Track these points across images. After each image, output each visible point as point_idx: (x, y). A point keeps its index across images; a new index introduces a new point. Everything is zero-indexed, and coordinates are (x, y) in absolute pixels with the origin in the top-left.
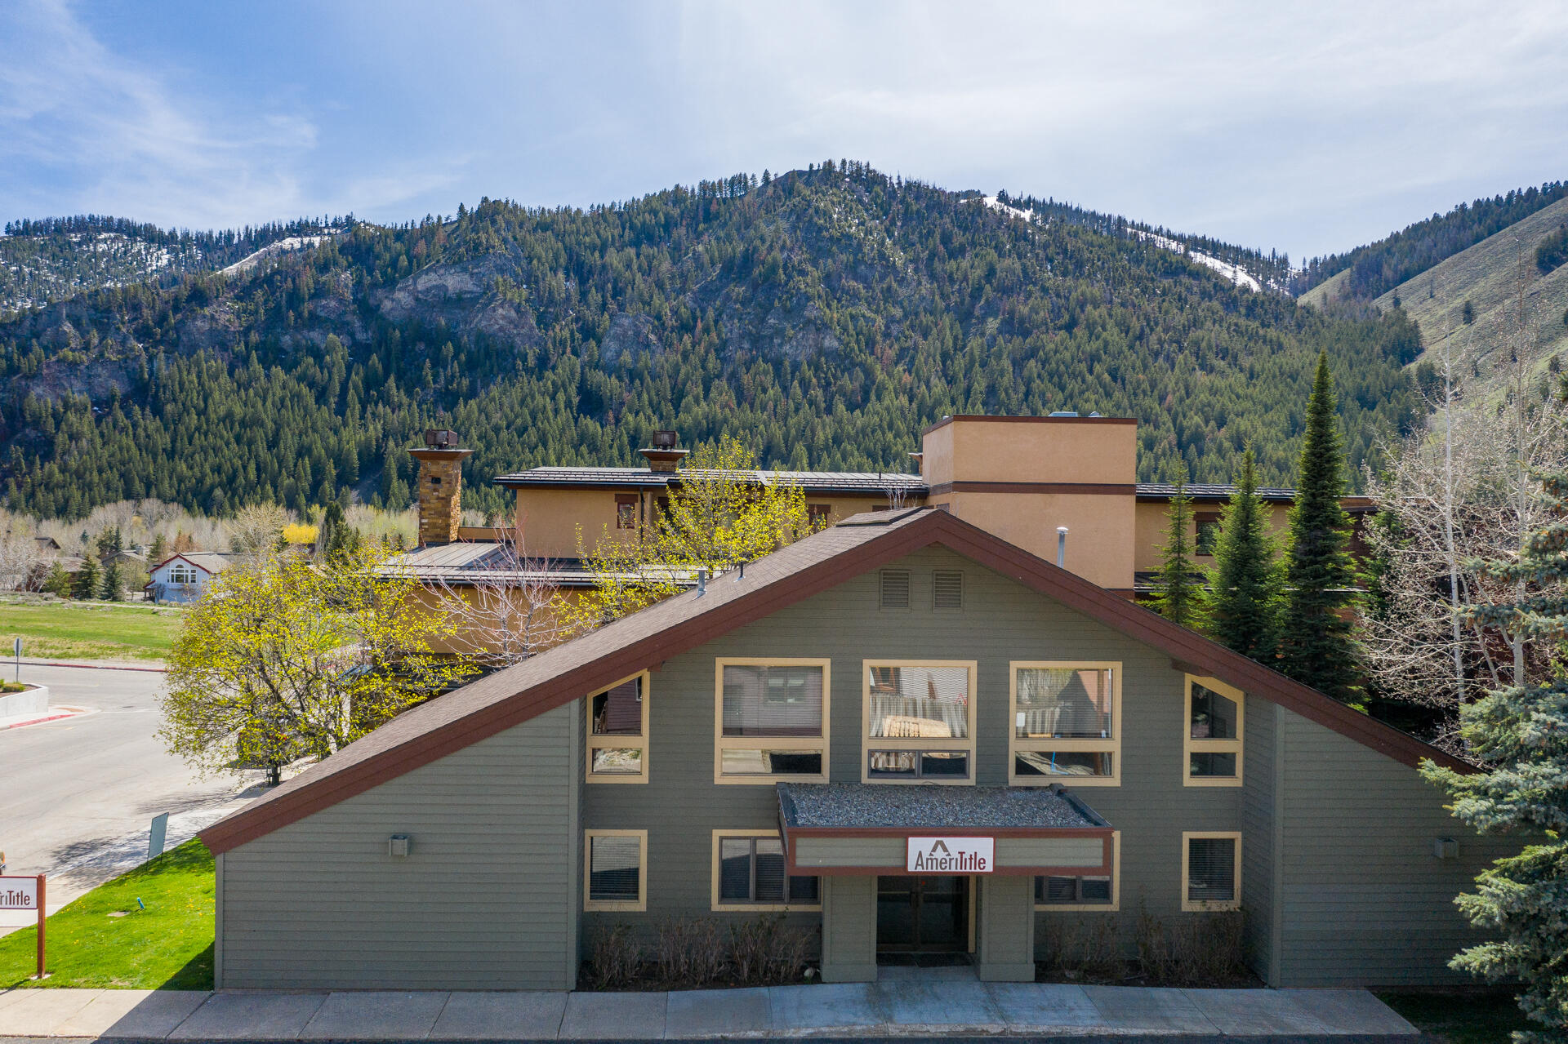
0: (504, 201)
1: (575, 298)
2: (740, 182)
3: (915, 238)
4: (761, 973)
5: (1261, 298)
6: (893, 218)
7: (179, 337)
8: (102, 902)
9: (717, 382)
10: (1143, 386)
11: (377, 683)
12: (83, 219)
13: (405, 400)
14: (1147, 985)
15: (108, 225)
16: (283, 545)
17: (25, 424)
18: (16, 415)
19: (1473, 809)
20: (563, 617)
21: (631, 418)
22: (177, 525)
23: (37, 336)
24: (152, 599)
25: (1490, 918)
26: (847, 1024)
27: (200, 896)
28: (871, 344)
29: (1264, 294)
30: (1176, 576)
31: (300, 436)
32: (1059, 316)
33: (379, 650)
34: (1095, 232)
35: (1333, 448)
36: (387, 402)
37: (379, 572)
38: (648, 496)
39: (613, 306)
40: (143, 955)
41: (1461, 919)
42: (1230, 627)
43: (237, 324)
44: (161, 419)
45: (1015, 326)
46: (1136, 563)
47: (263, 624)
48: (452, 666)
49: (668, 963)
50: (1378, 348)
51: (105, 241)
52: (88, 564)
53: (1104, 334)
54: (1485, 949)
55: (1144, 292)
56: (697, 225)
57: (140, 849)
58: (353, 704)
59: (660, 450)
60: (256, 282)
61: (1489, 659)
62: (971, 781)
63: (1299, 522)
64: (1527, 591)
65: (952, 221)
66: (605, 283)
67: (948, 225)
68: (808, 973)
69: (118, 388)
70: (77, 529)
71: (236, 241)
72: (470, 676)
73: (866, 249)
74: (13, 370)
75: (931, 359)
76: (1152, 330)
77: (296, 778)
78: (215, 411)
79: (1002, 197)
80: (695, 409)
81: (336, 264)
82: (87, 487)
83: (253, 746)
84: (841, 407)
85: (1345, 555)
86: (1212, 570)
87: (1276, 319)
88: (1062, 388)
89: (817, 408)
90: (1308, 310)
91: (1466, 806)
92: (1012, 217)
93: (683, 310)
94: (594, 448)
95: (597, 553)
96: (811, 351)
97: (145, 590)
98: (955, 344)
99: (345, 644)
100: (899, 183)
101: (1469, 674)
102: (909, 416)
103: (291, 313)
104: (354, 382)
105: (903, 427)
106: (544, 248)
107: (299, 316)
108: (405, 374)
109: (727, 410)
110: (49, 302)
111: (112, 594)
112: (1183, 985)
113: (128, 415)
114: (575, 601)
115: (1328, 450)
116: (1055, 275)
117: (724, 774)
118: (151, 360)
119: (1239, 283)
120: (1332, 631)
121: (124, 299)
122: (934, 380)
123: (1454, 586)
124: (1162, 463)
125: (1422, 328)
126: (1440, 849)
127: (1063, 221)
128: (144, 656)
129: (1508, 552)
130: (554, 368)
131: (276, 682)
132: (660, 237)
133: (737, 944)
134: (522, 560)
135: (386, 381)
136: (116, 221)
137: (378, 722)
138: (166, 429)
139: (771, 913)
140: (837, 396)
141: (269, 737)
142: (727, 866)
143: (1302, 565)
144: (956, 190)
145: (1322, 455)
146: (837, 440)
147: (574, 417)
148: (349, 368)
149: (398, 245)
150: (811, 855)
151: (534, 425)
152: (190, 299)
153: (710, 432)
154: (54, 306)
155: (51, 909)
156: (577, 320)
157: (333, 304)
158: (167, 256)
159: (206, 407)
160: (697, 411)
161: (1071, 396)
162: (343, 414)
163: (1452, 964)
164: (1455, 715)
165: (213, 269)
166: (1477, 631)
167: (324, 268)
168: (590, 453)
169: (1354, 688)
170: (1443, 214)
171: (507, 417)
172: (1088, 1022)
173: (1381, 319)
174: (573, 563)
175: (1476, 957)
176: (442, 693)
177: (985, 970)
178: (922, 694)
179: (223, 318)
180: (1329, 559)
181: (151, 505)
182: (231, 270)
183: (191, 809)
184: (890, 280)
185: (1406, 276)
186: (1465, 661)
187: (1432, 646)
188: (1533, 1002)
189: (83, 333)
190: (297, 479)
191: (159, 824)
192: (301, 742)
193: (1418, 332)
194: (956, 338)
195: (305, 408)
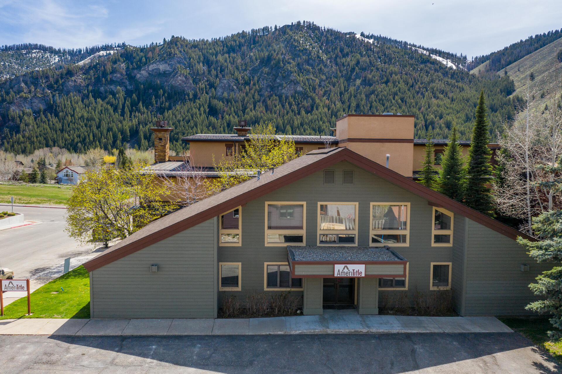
0: (180, 37)
1: (206, 73)
2: (266, 30)
3: (330, 50)
4: (282, 312)
5: (457, 71)
6: (322, 42)
7: (63, 88)
8: (49, 289)
9: (258, 103)
10: (413, 104)
11: (142, 212)
12: (27, 45)
13: (146, 111)
14: (418, 315)
15: (36, 47)
16: (104, 163)
17: (9, 120)
18: (5, 117)
19: (537, 254)
20: (208, 188)
21: (227, 117)
22: (65, 156)
23: (12, 88)
24: (58, 183)
25: (541, 292)
26: (313, 329)
27: (83, 286)
28: (314, 89)
29: (458, 70)
30: (427, 172)
31: (108, 124)
32: (382, 79)
33: (142, 200)
34: (396, 47)
35: (485, 126)
36: (139, 111)
37: (142, 172)
38: (237, 144)
39: (220, 76)
40: (64, 307)
41: (531, 292)
42: (446, 190)
43: (84, 83)
44: (58, 118)
45: (367, 82)
46: (413, 167)
47: (101, 191)
48: (169, 205)
49: (249, 309)
50: (498, 90)
51: (35, 53)
52: (34, 170)
53: (399, 85)
54: (538, 303)
55: (414, 69)
56: (251, 46)
57: (60, 270)
58: (134, 219)
59: (241, 128)
60: (90, 68)
61: (540, 201)
62: (356, 245)
63: (472, 153)
64: (554, 177)
65: (344, 44)
66: (217, 67)
67: (342, 45)
68: (298, 312)
69: (42, 107)
70: (29, 158)
71: (82, 52)
72: (175, 209)
73: (312, 54)
74: (4, 100)
75: (336, 95)
76: (416, 83)
77: (115, 246)
78: (77, 115)
79: (362, 34)
80: (251, 113)
81: (119, 61)
82: (32, 143)
83: (99, 234)
84: (303, 112)
85: (489, 164)
86: (441, 170)
87: (462, 79)
88: (384, 105)
89: (295, 113)
90: (473, 76)
91: (534, 253)
92: (366, 42)
93: (246, 77)
94: (214, 128)
95: (220, 165)
96: (293, 92)
97: (55, 180)
98: (345, 89)
99: (129, 198)
100: (325, 29)
101: (532, 207)
102: (328, 116)
103: (103, 79)
104: (127, 104)
105: (326, 120)
106: (195, 54)
107: (106, 80)
108: (145, 101)
109: (262, 113)
110: (16, 75)
111: (43, 181)
112: (430, 316)
113: (46, 116)
114: (212, 182)
115: (483, 126)
116: (381, 63)
117: (268, 243)
118: (53, 96)
119: (448, 66)
120: (483, 192)
121: (43, 74)
122: (337, 102)
123: (528, 175)
124: (419, 132)
125: (515, 82)
126: (523, 268)
127: (384, 43)
128: (57, 203)
129: (548, 163)
130: (199, 99)
131: (106, 212)
132: (237, 50)
133: (274, 302)
134: (193, 167)
135: (139, 103)
136: (38, 46)
137: (143, 225)
138: (60, 122)
139: (285, 291)
140: (302, 108)
141: (104, 231)
142: (269, 275)
143: (473, 168)
144: (345, 32)
145: (481, 128)
146: (302, 124)
147: (207, 116)
148: (125, 99)
149: (142, 54)
150: (300, 271)
151: (192, 119)
152: (66, 74)
153: (255, 122)
154: (18, 77)
155: (31, 291)
156: (207, 81)
157: (119, 75)
158: (58, 58)
159: (74, 113)
160: (251, 114)
161: (387, 108)
162: (123, 116)
163: (526, 308)
164: (527, 221)
165: (75, 63)
166: (536, 191)
167: (115, 62)
168: (213, 129)
169: (490, 212)
170: (524, 40)
171: (182, 117)
172: (398, 328)
173: (500, 79)
174: (211, 169)
175: (535, 306)
176: (165, 215)
177: (361, 310)
178: (335, 215)
179: (79, 81)
180: (483, 166)
181: (56, 149)
182: (81, 63)
183: (77, 256)
184: (321, 65)
185: (510, 63)
186: (531, 202)
187: (519, 197)
188: (555, 321)
189: (28, 87)
190: (108, 140)
191: (67, 262)
192: (115, 233)
193: (514, 84)
194: (345, 87)
195: (110, 114)
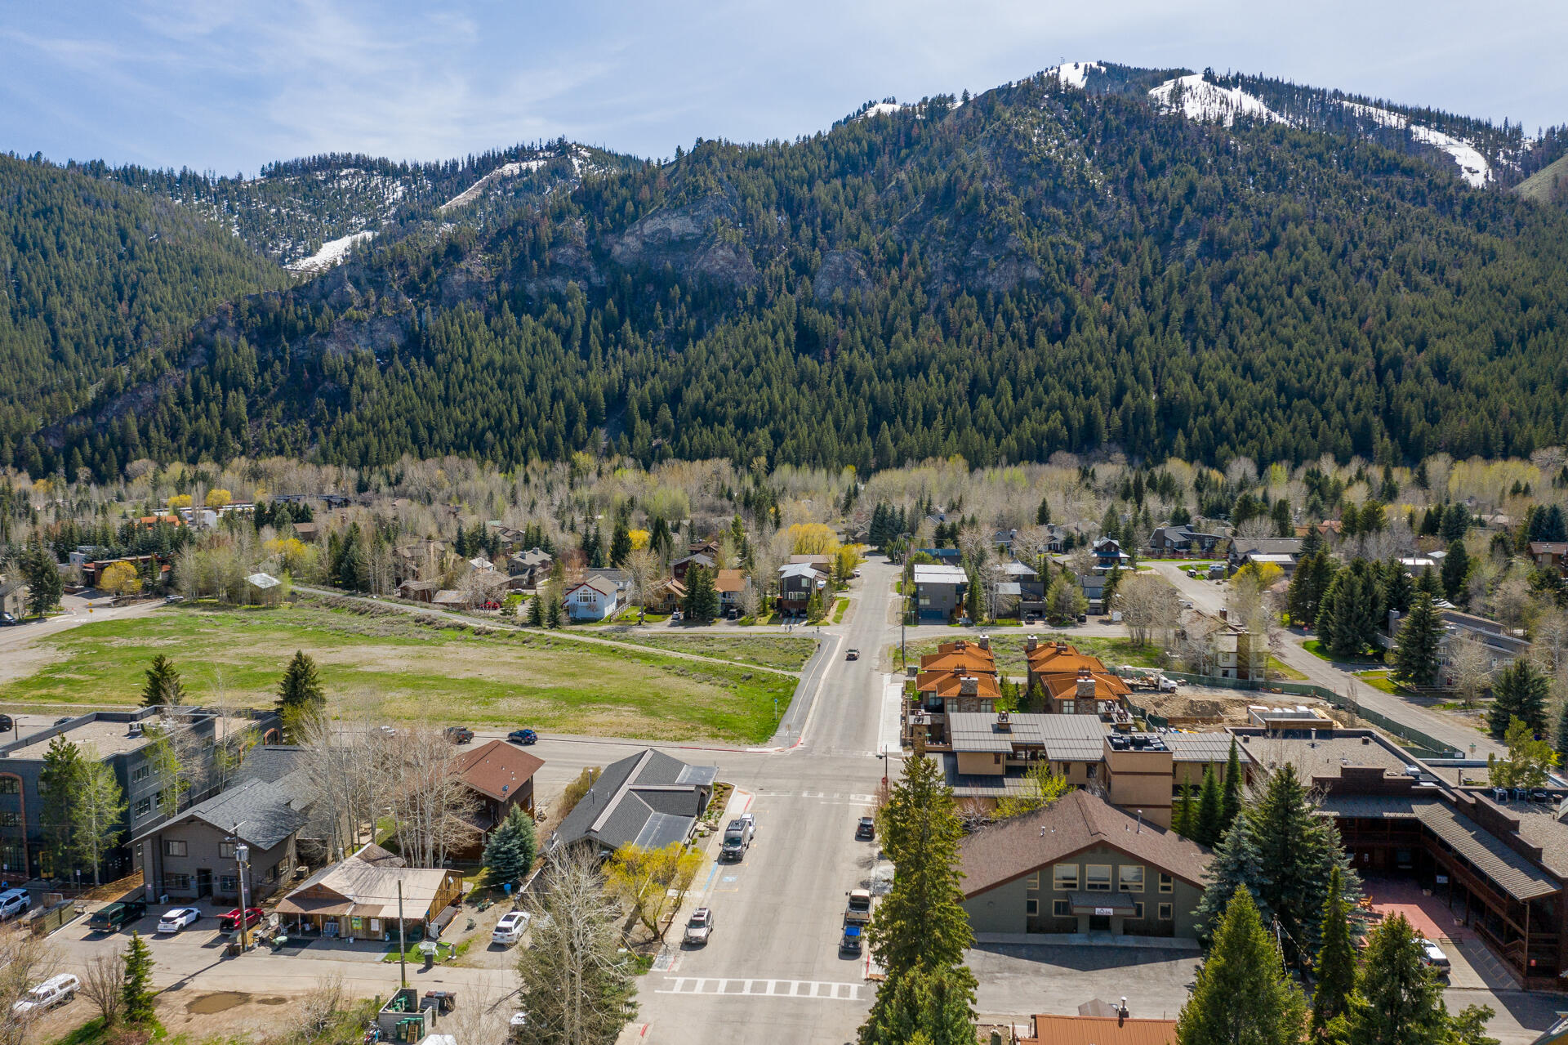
0: (717, 140)
1: (786, 235)
2: (940, 103)
3: (1114, 156)
4: (1064, 930)
6: (1093, 136)
7: (441, 291)
9: (924, 316)
10: (1343, 308)
12: (326, 157)
13: (641, 342)
15: (347, 161)
17: (325, 378)
18: (316, 370)
21: (845, 355)
23: (326, 297)
26: (1084, 942)
28: (1071, 272)
31: (553, 381)
32: (1260, 235)
36: (625, 345)
39: (823, 241)
43: (489, 275)
44: (435, 369)
45: (1215, 249)
49: (1044, 928)
51: (346, 177)
53: (1305, 254)
55: (1349, 202)
56: (899, 152)
65: (1152, 137)
66: (815, 218)
67: (1149, 142)
68: (1075, 931)
69: (395, 341)
71: (460, 170)
73: (1066, 173)
74: (309, 329)
75: (1130, 286)
76: (1356, 246)
78: (478, 359)
79: (1209, 75)
80: (905, 345)
81: (569, 212)
82: (382, 434)
84: (1042, 339)
87: (1493, 219)
88: (1261, 313)
89: (1020, 340)
90: (1530, 203)
93: (890, 243)
94: (813, 386)
96: (1013, 282)
97: (565, 609)
98: (1154, 269)
102: (1109, 347)
103: (534, 262)
104: (594, 326)
105: (1102, 359)
106: (756, 185)
107: (541, 264)
108: (638, 316)
109: (935, 345)
111: (555, 620)
113: (406, 365)
116: (1257, 190)
118: (420, 313)
121: (393, 258)
122: (1133, 309)
124: (1359, 390)
130: (772, 306)
132: (864, 165)
133: (1059, 924)
135: (622, 322)
136: (354, 157)
138: (439, 377)
139: (1066, 918)
140: (1039, 328)
142: (1056, 906)
146: (1039, 373)
147: (793, 355)
148: (589, 312)
149: (624, 190)
150: (1076, 908)
151: (758, 365)
152: (447, 254)
153: (919, 367)
156: (790, 255)
157: (570, 251)
158: (401, 188)
159: (470, 355)
160: (907, 347)
161: (1269, 321)
162: (587, 358)
165: (443, 200)
167: (560, 217)
171: (733, 357)
172: (1134, 943)
177: (1113, 933)
179: (477, 270)
182: (460, 200)
184: (1090, 204)
189: (363, 293)
190: (555, 421)
194: (1155, 263)
195: (554, 353)
